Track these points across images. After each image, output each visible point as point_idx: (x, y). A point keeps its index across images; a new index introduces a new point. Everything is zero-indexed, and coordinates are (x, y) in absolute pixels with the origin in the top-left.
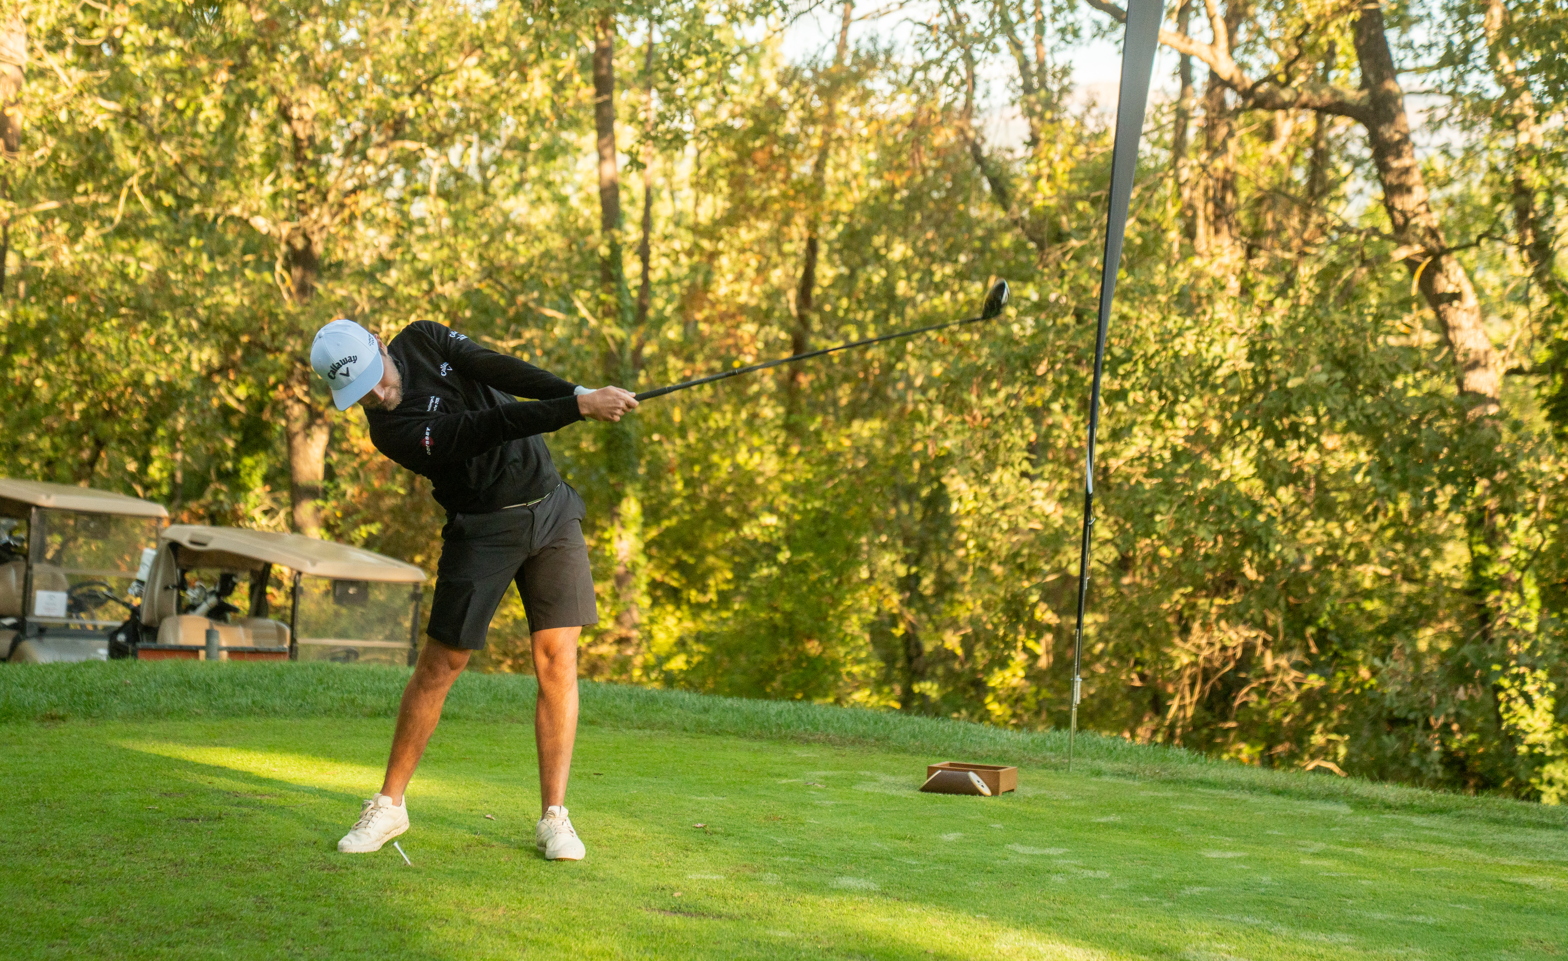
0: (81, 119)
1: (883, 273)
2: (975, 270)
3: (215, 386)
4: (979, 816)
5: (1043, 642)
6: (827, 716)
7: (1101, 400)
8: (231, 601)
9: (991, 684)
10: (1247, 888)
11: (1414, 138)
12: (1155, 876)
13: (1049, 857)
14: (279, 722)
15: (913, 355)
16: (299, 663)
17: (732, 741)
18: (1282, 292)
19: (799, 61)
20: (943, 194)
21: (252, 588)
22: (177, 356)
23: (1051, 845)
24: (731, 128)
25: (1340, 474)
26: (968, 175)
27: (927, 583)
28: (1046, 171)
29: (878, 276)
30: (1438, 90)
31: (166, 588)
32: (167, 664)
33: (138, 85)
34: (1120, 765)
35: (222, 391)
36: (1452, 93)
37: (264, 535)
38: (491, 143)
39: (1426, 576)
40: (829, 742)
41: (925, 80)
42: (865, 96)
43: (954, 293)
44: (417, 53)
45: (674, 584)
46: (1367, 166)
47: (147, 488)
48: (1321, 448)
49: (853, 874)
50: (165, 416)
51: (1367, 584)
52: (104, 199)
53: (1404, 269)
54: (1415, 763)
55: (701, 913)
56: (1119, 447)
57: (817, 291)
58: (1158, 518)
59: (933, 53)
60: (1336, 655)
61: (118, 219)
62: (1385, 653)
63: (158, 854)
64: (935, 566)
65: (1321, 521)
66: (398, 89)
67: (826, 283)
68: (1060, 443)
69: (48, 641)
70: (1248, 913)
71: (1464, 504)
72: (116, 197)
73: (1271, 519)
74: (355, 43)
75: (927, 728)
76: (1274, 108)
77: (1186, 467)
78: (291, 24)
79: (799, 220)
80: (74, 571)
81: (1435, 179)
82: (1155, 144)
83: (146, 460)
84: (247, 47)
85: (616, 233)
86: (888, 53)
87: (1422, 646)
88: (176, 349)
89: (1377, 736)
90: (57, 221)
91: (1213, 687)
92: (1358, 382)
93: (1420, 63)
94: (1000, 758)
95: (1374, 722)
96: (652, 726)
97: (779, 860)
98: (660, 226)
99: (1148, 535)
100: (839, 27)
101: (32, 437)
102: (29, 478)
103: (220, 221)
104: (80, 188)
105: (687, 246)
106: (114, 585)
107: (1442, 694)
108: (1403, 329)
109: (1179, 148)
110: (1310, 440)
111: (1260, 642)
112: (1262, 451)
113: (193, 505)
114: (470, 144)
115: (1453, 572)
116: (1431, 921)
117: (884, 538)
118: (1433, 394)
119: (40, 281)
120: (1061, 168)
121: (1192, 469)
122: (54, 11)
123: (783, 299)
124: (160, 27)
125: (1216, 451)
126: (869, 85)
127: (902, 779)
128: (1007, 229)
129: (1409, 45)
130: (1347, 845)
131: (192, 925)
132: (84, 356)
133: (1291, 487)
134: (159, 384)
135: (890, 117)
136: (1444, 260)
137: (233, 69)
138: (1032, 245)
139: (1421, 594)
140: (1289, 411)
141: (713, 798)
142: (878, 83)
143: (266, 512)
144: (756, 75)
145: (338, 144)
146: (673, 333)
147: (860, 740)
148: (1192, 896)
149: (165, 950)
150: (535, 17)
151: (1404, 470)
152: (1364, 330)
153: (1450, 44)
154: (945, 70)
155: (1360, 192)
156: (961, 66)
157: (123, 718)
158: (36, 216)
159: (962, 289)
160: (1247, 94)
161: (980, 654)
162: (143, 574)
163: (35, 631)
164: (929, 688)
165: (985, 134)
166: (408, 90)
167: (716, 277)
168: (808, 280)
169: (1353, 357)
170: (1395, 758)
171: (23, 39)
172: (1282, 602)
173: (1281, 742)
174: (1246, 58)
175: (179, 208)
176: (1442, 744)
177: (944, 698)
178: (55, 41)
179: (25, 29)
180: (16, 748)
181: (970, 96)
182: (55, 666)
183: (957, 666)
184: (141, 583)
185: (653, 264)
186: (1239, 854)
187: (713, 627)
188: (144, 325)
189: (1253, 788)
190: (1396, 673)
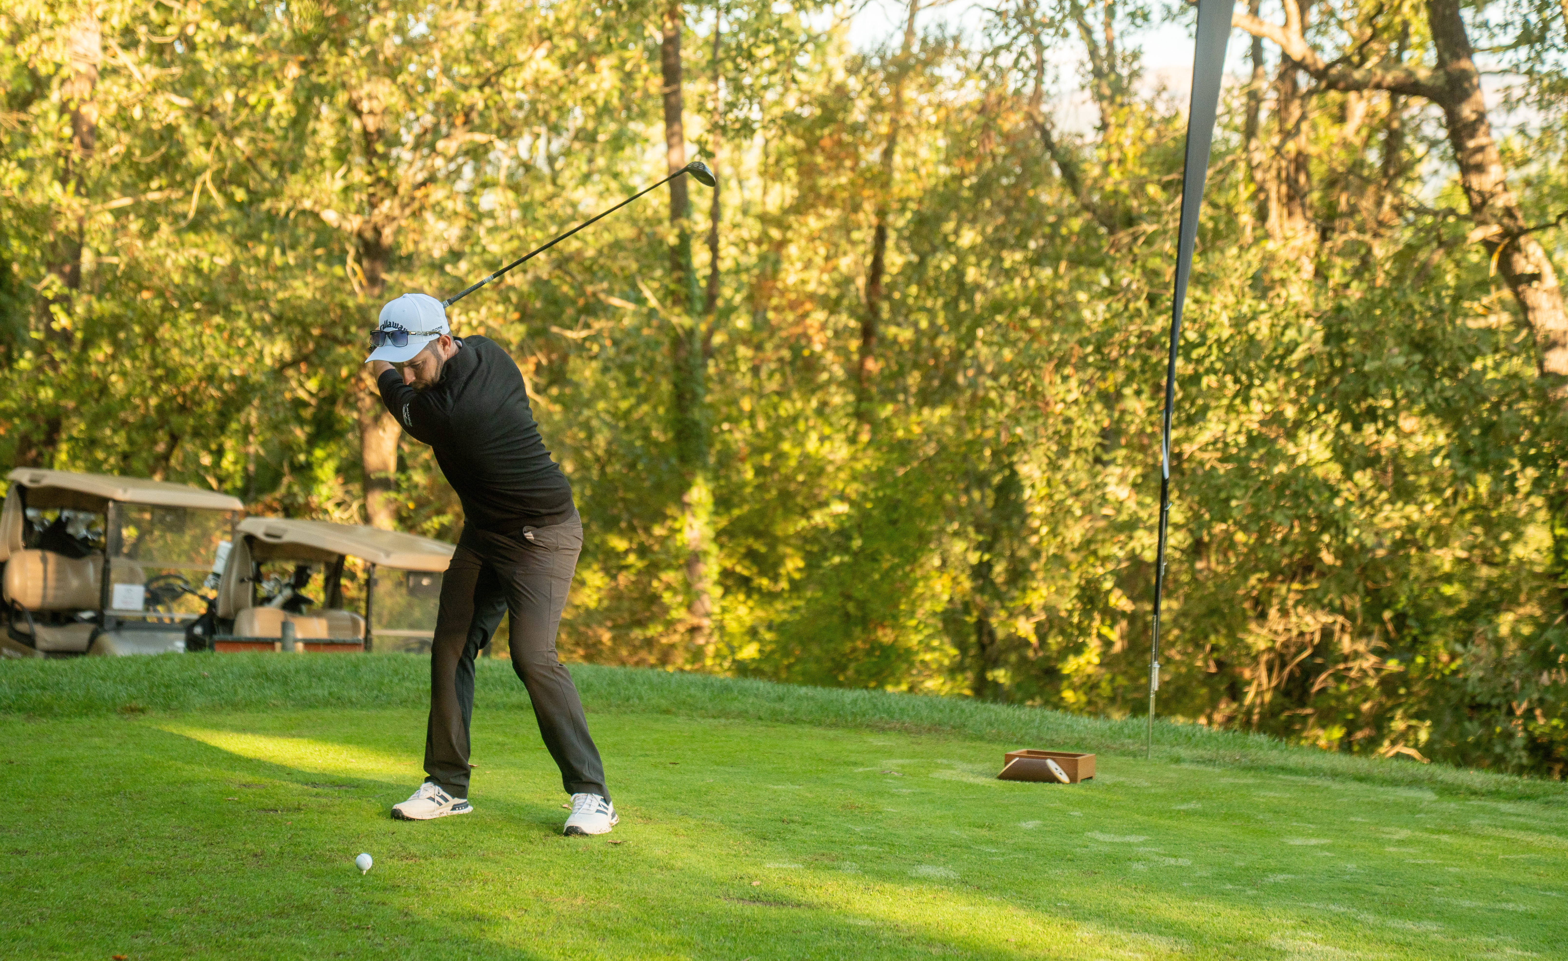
0: (154, 116)
1: (953, 259)
2: (1046, 256)
3: (287, 380)
4: (1058, 805)
5: (1117, 629)
6: (902, 704)
7: (1176, 385)
8: (304, 592)
9: (1066, 671)
10: (1332, 875)
11: (1491, 118)
12: (1238, 864)
13: (1129, 845)
14: (356, 713)
15: (984, 342)
16: (375, 653)
17: (807, 729)
18: (1357, 274)
19: (867, 49)
20: (1013, 180)
21: (327, 580)
22: (250, 350)
23: (1132, 832)
24: (799, 117)
25: (1419, 458)
26: (1037, 161)
27: (999, 569)
28: (1116, 155)
29: (947, 262)
30: (1515, 69)
31: (242, 581)
32: (244, 656)
33: (210, 80)
34: (1200, 752)
35: (294, 384)
36: (1530, 72)
37: (338, 527)
38: (559, 134)
39: (1506, 561)
40: (904, 730)
41: (994, 67)
42: (933, 83)
43: (1024, 279)
44: (486, 45)
45: (746, 573)
46: (1442, 147)
47: (221, 481)
48: (1398, 431)
49: (933, 863)
50: (239, 410)
51: (1447, 567)
52: (176, 194)
53: (1483, 250)
54: (1498, 749)
55: (780, 902)
56: (1193, 431)
57: (886, 279)
58: (1234, 503)
59: (1002, 39)
60: (1415, 639)
61: (191, 214)
62: (1466, 639)
63: (238, 846)
64: (1008, 553)
65: (1399, 504)
66: (466, 82)
67: (894, 270)
68: (1133, 429)
69: (126, 634)
70: (1334, 901)
71: (1546, 487)
72: (190, 193)
73: (1349, 503)
74: (424, 36)
75: (1003, 715)
76: (1346, 90)
77: (1262, 451)
78: (361, 19)
79: (868, 207)
80: (150, 565)
81: (1512, 158)
82: (1225, 127)
83: (219, 453)
84: (318, 43)
85: (685, 223)
86: (956, 40)
87: (1504, 631)
88: (250, 343)
89: (1459, 721)
90: (132, 217)
91: (1291, 673)
92: (1437, 364)
93: (1496, 42)
94: (1077, 746)
95: (1456, 708)
96: (724, 714)
97: (858, 848)
98: (729, 215)
99: (1224, 520)
100: (907, 15)
101: (108, 432)
102: (104, 473)
103: (292, 215)
104: (154, 184)
105: (756, 234)
106: (189, 577)
107: (1526, 680)
108: (1481, 310)
109: (1250, 130)
110: (1387, 424)
111: (1337, 627)
112: (1339, 434)
113: (267, 498)
114: (537, 136)
115: (1535, 556)
116: (1522, 908)
117: (955, 526)
118: (1514, 376)
119: (116, 277)
120: (1131, 152)
121: (1268, 453)
122: (128, 9)
123: (852, 288)
124: (231, 23)
125: (1291, 435)
126: (937, 71)
127: (979, 767)
128: (1077, 214)
129: (1485, 24)
130: (1433, 832)
131: (273, 916)
132: (158, 351)
133: (1369, 472)
134: (233, 378)
135: (958, 104)
136: (1522, 240)
137: (304, 65)
138: (1103, 230)
139: (1503, 578)
140: (1365, 394)
141: (790, 787)
142: (947, 70)
143: (338, 505)
144: (824, 63)
145: (408, 138)
146: (742, 322)
147: (935, 728)
148: (1276, 884)
149: (247, 940)
150: (604, 8)
151: (1484, 453)
152: (1442, 311)
153: (1526, 23)
154: (1014, 55)
155: (1436, 172)
156: (1031, 51)
157: (202, 710)
158: (111, 211)
159: (1032, 275)
160: (1319, 74)
161: (1055, 641)
162: (219, 566)
163: (113, 624)
164: (1001, 675)
165: (1055, 119)
166: (477, 82)
167: (785, 265)
168: (877, 269)
169: (1431, 339)
170: (1477, 744)
171: (97, 38)
172: (1360, 587)
173: (1360, 728)
174: (1319, 40)
175: (251, 203)
176: (1525, 729)
177: (1019, 686)
178: (128, 39)
179: (99, 27)
180: (97, 741)
181: (1039, 81)
182: (134, 659)
183: (1030, 654)
184: (217, 575)
185: (722, 253)
186: (1323, 841)
187: (785, 616)
188: (218, 319)
189: (1335, 774)
190: (1478, 658)
